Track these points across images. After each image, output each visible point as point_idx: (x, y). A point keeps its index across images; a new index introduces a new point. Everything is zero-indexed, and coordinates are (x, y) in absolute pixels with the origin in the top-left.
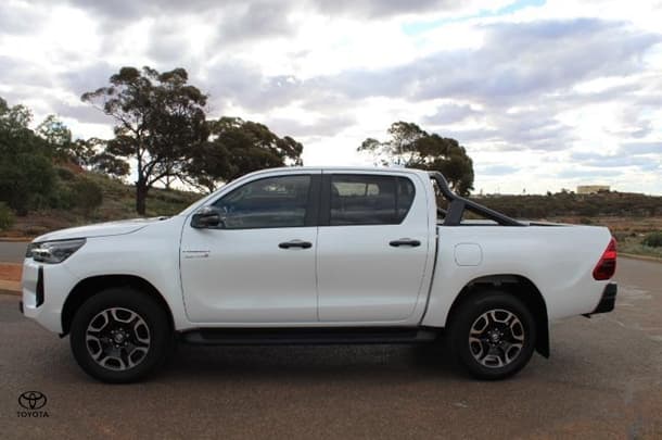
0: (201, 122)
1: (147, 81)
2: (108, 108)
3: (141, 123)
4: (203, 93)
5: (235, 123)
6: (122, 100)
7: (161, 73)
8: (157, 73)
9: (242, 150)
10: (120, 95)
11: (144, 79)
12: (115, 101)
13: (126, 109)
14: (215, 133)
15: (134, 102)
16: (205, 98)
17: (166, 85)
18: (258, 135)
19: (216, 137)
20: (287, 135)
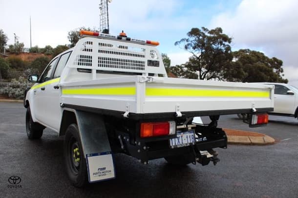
0: (229, 52)
1: (204, 34)
2: (186, 48)
3: (200, 54)
4: (230, 37)
5: (247, 52)
6: (193, 44)
7: (210, 30)
8: (208, 30)
9: (250, 64)
10: (191, 42)
11: (202, 33)
12: (189, 44)
13: (194, 48)
14: (236, 57)
15: (198, 45)
16: (230, 39)
17: (212, 35)
18: (258, 57)
19: (237, 59)
20: (274, 57)
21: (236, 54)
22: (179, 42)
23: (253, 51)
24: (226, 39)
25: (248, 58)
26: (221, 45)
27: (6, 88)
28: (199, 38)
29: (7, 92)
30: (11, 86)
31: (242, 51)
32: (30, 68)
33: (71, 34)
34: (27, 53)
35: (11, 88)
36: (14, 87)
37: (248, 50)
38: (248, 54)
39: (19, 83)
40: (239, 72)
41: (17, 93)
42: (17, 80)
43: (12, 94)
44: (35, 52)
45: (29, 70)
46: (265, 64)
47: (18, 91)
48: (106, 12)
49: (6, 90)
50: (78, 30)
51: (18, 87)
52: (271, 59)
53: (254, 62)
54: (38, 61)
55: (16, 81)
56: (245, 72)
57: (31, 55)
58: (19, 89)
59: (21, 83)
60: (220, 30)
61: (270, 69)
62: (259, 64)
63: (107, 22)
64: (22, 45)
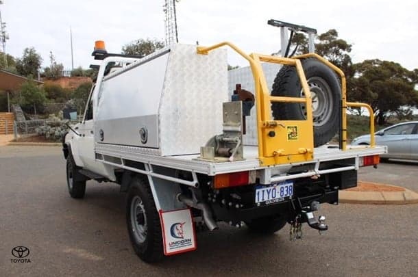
21: (360, 67)
22: (276, 54)
23: (384, 62)
24: (344, 45)
25: (377, 72)
26: (337, 55)
27: (42, 127)
28: (303, 46)
29: (44, 132)
30: (48, 125)
31: (367, 62)
32: (73, 98)
33: (125, 49)
34: (67, 77)
35: (49, 127)
36: (52, 126)
37: (377, 60)
38: (377, 65)
39: (59, 120)
40: (364, 93)
41: (57, 133)
42: (56, 116)
43: (51, 135)
44: (78, 75)
45: (71, 102)
46: (403, 79)
47: (58, 131)
48: (173, 15)
49: (42, 130)
50: (135, 44)
51: (58, 125)
52: (412, 72)
53: (386, 77)
54: (82, 89)
55: (55, 118)
56: (374, 92)
57: (73, 80)
58: (59, 129)
59: (62, 119)
60: (334, 33)
61: (409, 86)
62: (393, 79)
63: (174, 30)
64: (61, 67)
